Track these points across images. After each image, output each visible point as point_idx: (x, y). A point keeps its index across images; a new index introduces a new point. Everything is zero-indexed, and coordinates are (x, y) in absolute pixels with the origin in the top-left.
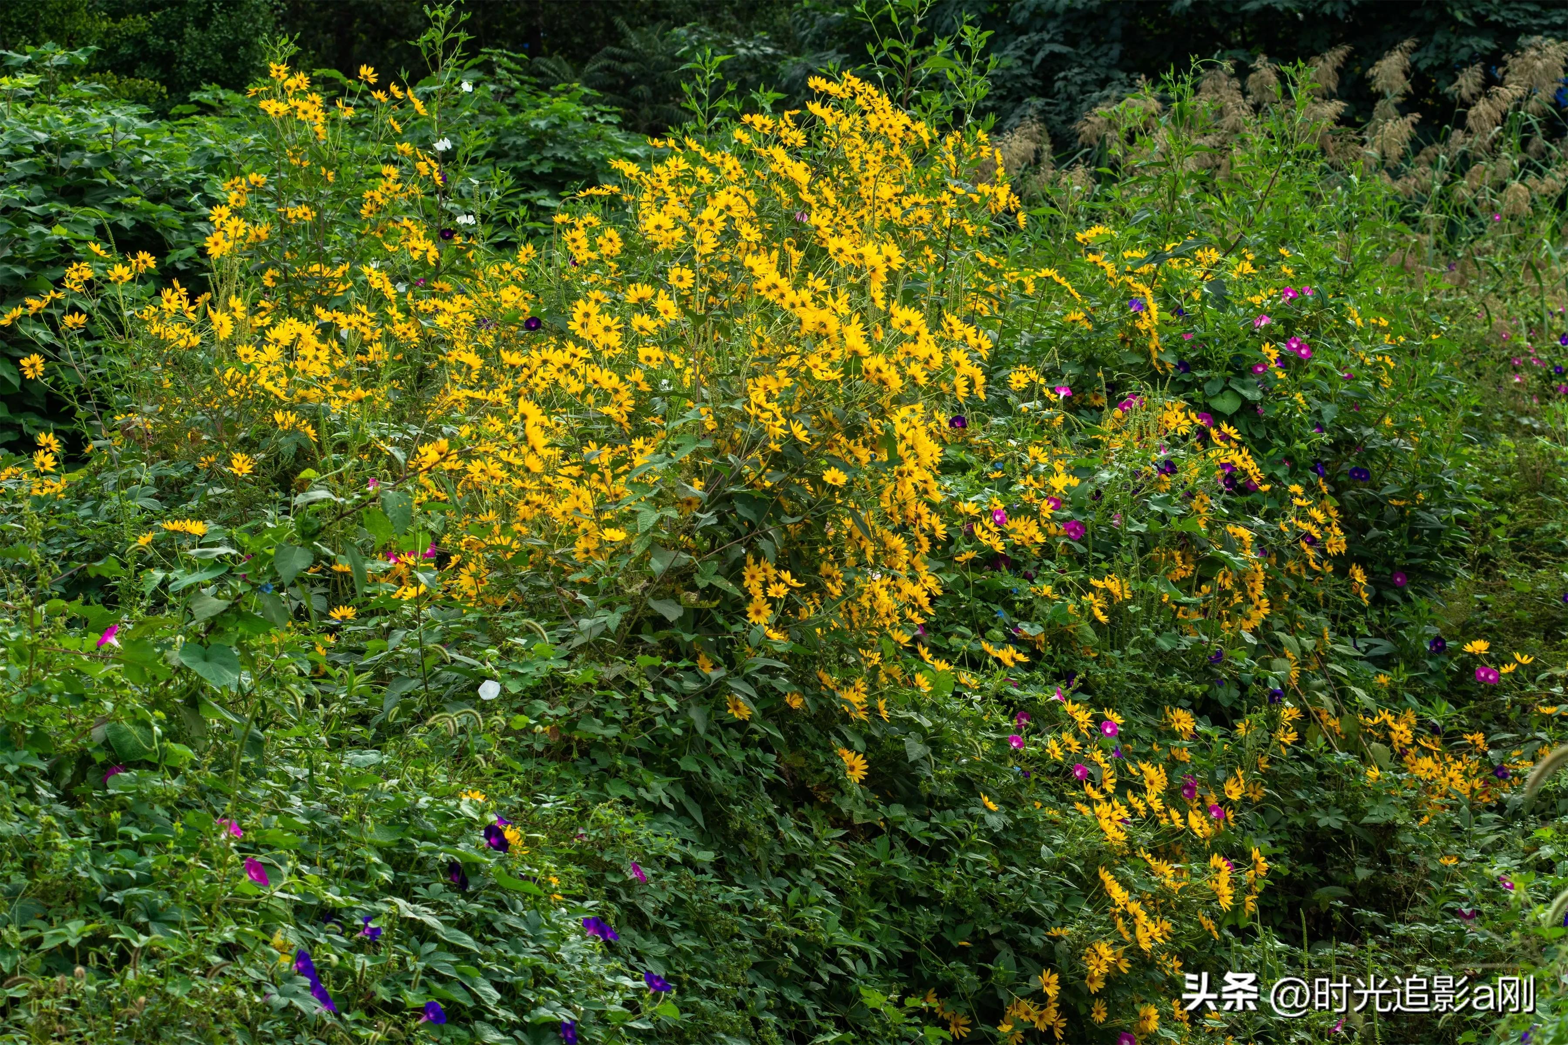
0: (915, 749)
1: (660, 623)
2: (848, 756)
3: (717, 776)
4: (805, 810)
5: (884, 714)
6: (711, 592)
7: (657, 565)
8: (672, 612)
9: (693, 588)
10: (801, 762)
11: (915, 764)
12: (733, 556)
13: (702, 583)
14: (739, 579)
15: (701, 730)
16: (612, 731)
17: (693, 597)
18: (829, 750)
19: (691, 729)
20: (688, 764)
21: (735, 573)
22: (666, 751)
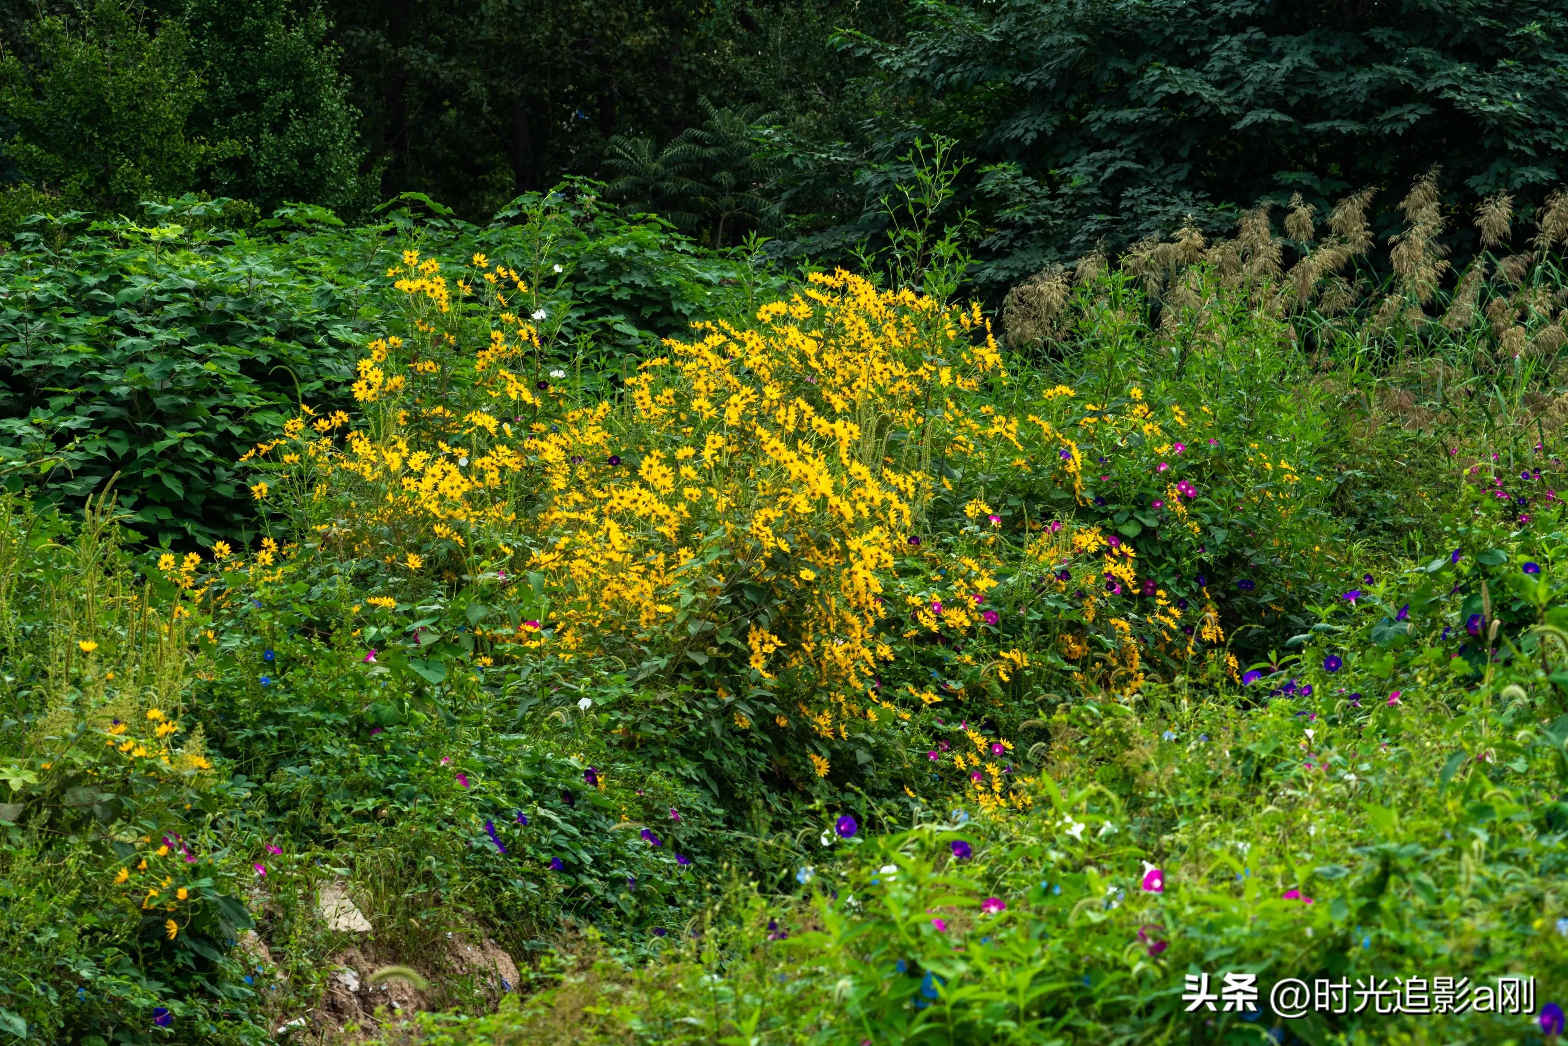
0: (863, 756)
1: (694, 667)
2: (816, 760)
3: (728, 763)
4: (789, 794)
5: (844, 735)
6: (726, 647)
7: (692, 629)
8: (701, 660)
9: (715, 644)
10: (786, 762)
11: (863, 767)
12: (742, 625)
13: (721, 642)
14: (745, 640)
15: (718, 734)
16: (661, 732)
17: (715, 650)
18: (805, 755)
19: (710, 734)
20: (709, 755)
21: (743, 636)
22: (695, 747)
